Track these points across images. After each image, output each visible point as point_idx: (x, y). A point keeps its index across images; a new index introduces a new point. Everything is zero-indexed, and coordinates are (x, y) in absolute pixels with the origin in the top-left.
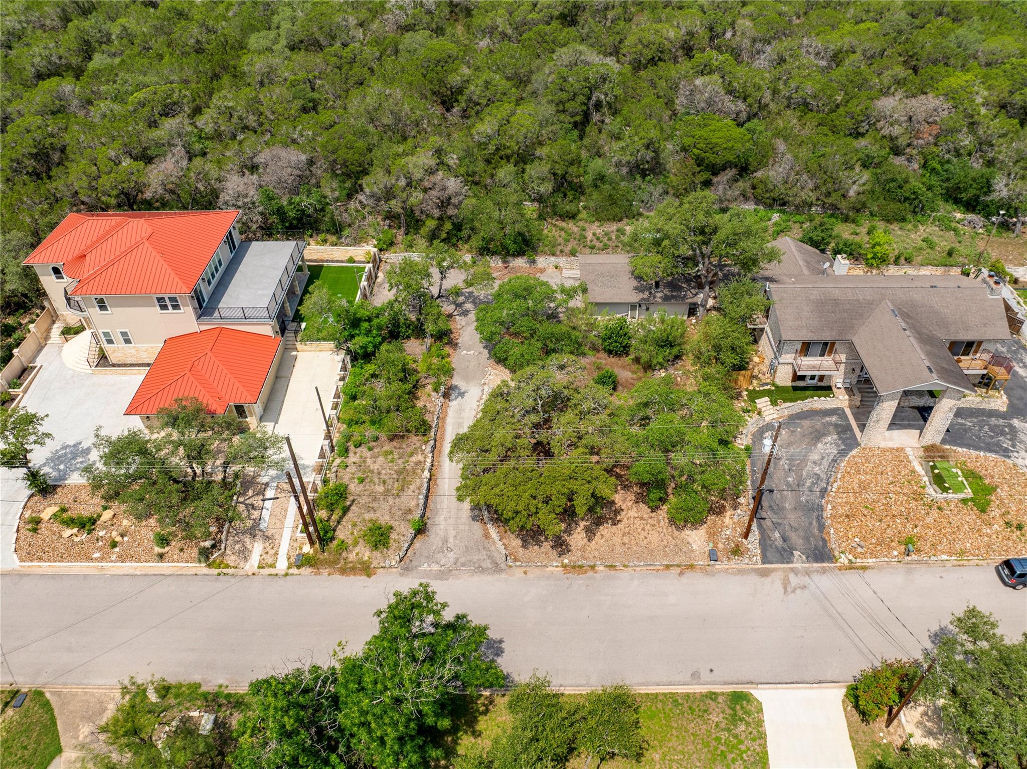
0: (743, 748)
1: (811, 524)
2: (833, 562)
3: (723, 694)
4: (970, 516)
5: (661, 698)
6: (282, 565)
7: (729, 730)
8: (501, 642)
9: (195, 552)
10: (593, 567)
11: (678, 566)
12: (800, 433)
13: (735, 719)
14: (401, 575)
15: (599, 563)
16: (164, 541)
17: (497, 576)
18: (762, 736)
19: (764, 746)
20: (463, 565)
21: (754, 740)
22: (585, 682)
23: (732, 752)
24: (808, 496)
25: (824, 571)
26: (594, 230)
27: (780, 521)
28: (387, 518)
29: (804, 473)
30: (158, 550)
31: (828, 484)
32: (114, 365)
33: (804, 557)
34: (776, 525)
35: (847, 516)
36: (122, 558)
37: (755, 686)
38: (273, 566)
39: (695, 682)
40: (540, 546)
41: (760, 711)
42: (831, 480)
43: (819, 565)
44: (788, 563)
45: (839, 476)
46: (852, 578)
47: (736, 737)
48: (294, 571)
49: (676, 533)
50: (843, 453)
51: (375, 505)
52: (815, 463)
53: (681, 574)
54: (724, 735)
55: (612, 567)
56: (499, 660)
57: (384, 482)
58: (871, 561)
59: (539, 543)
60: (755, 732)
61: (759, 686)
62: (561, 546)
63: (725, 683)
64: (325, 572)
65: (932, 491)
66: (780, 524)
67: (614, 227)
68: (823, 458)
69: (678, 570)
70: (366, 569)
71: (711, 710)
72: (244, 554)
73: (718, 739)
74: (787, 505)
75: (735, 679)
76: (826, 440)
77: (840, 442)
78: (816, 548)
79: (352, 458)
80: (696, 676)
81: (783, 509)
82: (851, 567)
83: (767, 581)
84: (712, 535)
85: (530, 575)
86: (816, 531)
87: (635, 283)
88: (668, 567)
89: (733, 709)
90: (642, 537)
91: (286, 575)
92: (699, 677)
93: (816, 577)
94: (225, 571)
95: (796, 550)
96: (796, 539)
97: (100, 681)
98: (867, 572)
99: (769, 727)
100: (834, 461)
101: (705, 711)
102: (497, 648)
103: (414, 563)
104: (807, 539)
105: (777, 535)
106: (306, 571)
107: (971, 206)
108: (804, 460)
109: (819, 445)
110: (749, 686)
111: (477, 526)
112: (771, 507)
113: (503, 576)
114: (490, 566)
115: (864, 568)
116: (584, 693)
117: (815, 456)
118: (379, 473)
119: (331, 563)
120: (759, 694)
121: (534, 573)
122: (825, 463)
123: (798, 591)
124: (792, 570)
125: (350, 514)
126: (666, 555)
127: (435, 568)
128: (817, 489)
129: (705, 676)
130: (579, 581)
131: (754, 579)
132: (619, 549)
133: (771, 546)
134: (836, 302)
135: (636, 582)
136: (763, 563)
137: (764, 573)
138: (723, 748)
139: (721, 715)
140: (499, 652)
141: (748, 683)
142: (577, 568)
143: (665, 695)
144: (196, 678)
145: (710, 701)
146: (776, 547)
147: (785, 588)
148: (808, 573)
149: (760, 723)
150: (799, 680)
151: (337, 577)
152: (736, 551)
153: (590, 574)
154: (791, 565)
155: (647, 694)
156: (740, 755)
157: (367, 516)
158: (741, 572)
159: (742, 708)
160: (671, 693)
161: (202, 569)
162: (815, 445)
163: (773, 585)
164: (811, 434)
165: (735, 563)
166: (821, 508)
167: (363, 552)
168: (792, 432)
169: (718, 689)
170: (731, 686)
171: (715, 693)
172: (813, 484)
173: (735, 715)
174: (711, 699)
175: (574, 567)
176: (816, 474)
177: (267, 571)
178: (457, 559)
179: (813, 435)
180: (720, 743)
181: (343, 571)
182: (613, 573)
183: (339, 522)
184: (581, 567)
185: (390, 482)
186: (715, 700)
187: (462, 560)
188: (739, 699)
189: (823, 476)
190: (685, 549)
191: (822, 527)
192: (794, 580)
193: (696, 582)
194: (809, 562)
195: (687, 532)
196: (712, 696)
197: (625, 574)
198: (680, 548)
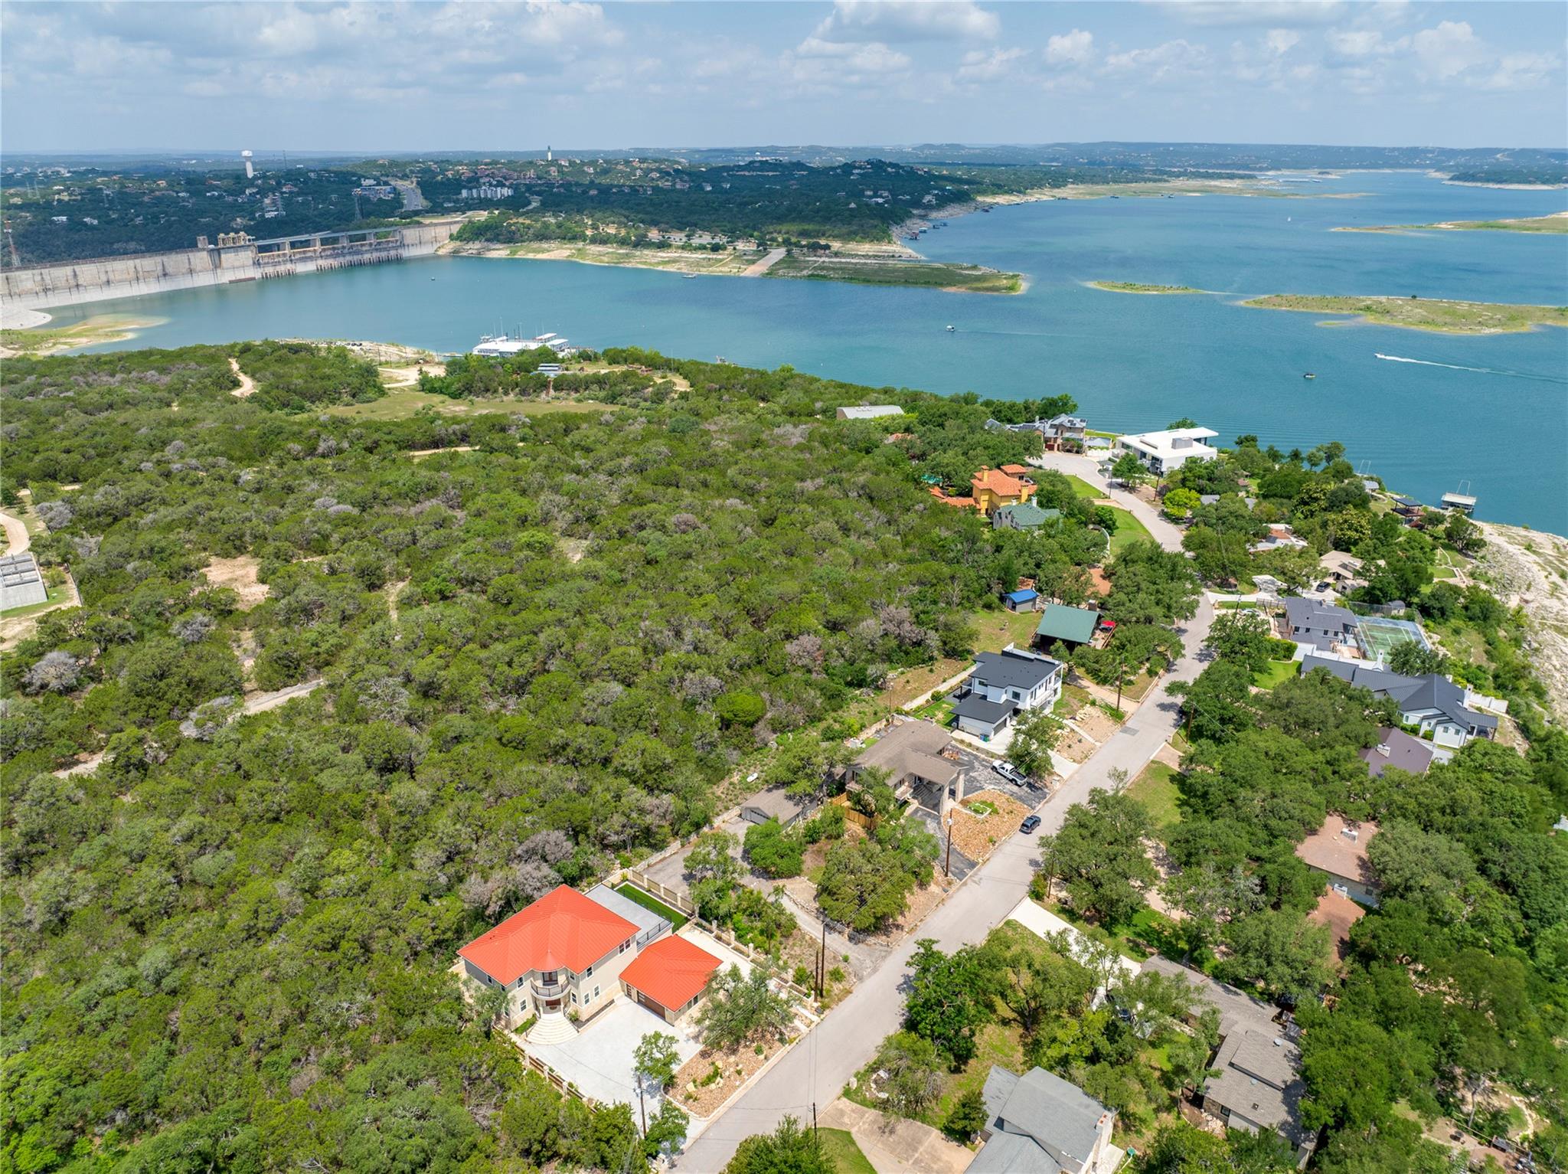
0: (1024, 934)
2: (979, 864)
3: (1001, 926)
4: (996, 818)
6: (815, 1018)
7: (1016, 934)
9: (778, 1044)
11: (940, 902)
13: (1014, 929)
16: (759, 1051)
18: (1025, 927)
25: (980, 869)
26: (719, 790)
30: (762, 1057)
32: (588, 1020)
33: (969, 869)
35: (966, 845)
36: (751, 1073)
38: (811, 1023)
39: (992, 928)
40: (893, 932)
41: (1017, 921)
42: (947, 836)
43: (976, 868)
44: (968, 874)
46: (989, 865)
47: (1020, 934)
48: (821, 1017)
49: (926, 891)
50: (939, 823)
52: (935, 834)
53: (943, 905)
54: (1017, 936)
58: (988, 855)
60: (1022, 928)
61: (1009, 915)
62: (898, 927)
63: (999, 922)
64: (833, 1006)
65: (979, 817)
67: (725, 783)
68: (935, 830)
69: (941, 904)
70: (848, 992)
71: (1005, 932)
72: (795, 1029)
76: (929, 823)
77: (934, 820)
78: (969, 863)
82: (985, 861)
83: (969, 885)
84: (937, 883)
86: (962, 858)
87: (791, 803)
88: (937, 905)
89: (1010, 927)
90: (919, 902)
91: (823, 1019)
93: (980, 872)
94: (799, 1039)
95: (965, 868)
96: (961, 866)
98: (991, 859)
99: (1024, 923)
100: (940, 828)
103: (860, 975)
104: (963, 862)
105: (954, 868)
106: (827, 1012)
107: (860, 685)
109: (929, 826)
111: (861, 945)
113: (894, 953)
114: (885, 953)
115: (989, 859)
117: (932, 831)
119: (833, 1000)
120: (1011, 917)
121: (901, 943)
122: (938, 831)
123: (981, 881)
124: (972, 875)
126: (932, 902)
127: (869, 970)
131: (965, 887)
133: (957, 873)
136: (962, 880)
137: (965, 884)
138: (1021, 939)
139: (1010, 931)
141: (1006, 917)
146: (959, 872)
148: (977, 873)
149: (1021, 924)
150: (1015, 905)
152: (950, 883)
154: (970, 874)
158: (959, 888)
159: (1012, 924)
161: (788, 1047)
163: (971, 885)
165: (954, 888)
167: (837, 987)
177: (813, 1025)
181: (840, 1000)
186: (1002, 929)
188: (1008, 923)
190: (935, 895)
191: (962, 855)
192: (976, 878)
193: (949, 903)
194: (972, 869)
195: (929, 888)
197: (928, 919)
198: (933, 895)
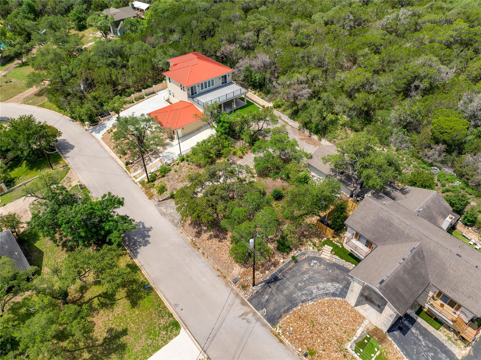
0: (157, 338)
1: (284, 306)
2: (272, 326)
3: (174, 318)
5: (159, 299)
6: (138, 180)
7: (160, 329)
8: (149, 243)
9: (127, 161)
10: (199, 248)
11: (222, 273)
12: (329, 272)
13: (166, 328)
14: (156, 205)
15: (201, 249)
17: (174, 227)
18: (166, 342)
19: (163, 346)
20: (171, 216)
21: (162, 340)
22: (150, 274)
23: (153, 336)
24: (298, 296)
25: (265, 325)
27: (275, 294)
28: (169, 186)
29: (308, 287)
31: (311, 299)
32: (170, 102)
33: (265, 314)
34: (271, 294)
35: (300, 317)
36: (115, 152)
37: (186, 328)
38: (136, 178)
39: (173, 306)
40: (193, 229)
41: (176, 335)
42: (315, 299)
43: (266, 322)
44: (257, 309)
45: (319, 301)
47: (159, 333)
48: (138, 183)
49: (233, 262)
50: (334, 295)
51: (170, 180)
52: (318, 288)
53: (219, 276)
54: (157, 329)
55: (203, 254)
56: (142, 247)
57: (180, 176)
58: (287, 342)
59: (194, 227)
60: (165, 338)
61: (187, 330)
62: (199, 234)
63: (179, 317)
64: (143, 189)
65: (350, 345)
66: (273, 294)
68: (323, 289)
69: (220, 274)
70: (151, 197)
71: (164, 318)
72: (136, 170)
73: (155, 328)
74: (285, 292)
75: (184, 319)
76: (335, 284)
77: (340, 290)
78: (274, 316)
79: (182, 164)
80: (176, 305)
81: (282, 291)
82: (277, 336)
83: (241, 306)
84: (244, 274)
85: (181, 235)
86: (283, 310)
87: (333, 167)
88: (218, 270)
89: (169, 326)
90: (222, 253)
91: (136, 183)
92: (176, 307)
93: (258, 324)
94: (127, 171)
95: (266, 309)
97: (79, 176)
98: (280, 344)
99: (171, 343)
100: (326, 294)
101: (163, 317)
102: (146, 243)
103: (162, 205)
104: (275, 309)
105: (267, 297)
106: (140, 186)
108: (316, 283)
109: (329, 284)
110: (185, 326)
112: (279, 286)
113: (175, 228)
114: (176, 222)
115: (281, 341)
116: (146, 276)
117: (321, 286)
118: (182, 173)
119: (146, 189)
121: (184, 235)
122: (322, 292)
123: (245, 321)
124: (255, 313)
125: (162, 179)
126: (222, 266)
127: (164, 211)
128: (304, 298)
129: (178, 309)
130: (190, 248)
131: (238, 301)
132: (212, 250)
133: (259, 298)
134: (391, 225)
135: (203, 264)
136: (248, 300)
137: (243, 303)
138: (153, 332)
139: (164, 323)
140: (145, 245)
141: (185, 325)
142: (194, 244)
143: (161, 300)
144: (91, 190)
145: (168, 316)
146: (260, 301)
147: (242, 315)
148: (258, 320)
149: (170, 338)
150: (200, 343)
151: (144, 193)
152: (244, 287)
153: (196, 250)
154: (256, 311)
155: (157, 295)
156: (154, 339)
157: (166, 182)
158: (237, 295)
159: (172, 328)
160: (163, 302)
161: (124, 167)
162: (328, 282)
163: (240, 309)
164: (333, 277)
165: (238, 290)
166: (296, 305)
167: (154, 191)
168: (327, 269)
169: (175, 316)
170: (180, 320)
171: (172, 315)
172: (306, 294)
173: (168, 328)
174: (169, 316)
175: (194, 243)
176: (312, 292)
177: (134, 179)
178: (172, 213)
179: (333, 278)
180: (154, 329)
181: (146, 193)
182: (202, 255)
183: (159, 178)
184: (196, 245)
185: (181, 177)
186: (169, 317)
187: (172, 215)
188: (176, 325)
189: (314, 295)
190: (230, 270)
191: (287, 311)
192: (250, 316)
193: (220, 284)
194: (264, 317)
195: (237, 265)
196: (171, 315)
197: (203, 259)
198: (229, 268)
